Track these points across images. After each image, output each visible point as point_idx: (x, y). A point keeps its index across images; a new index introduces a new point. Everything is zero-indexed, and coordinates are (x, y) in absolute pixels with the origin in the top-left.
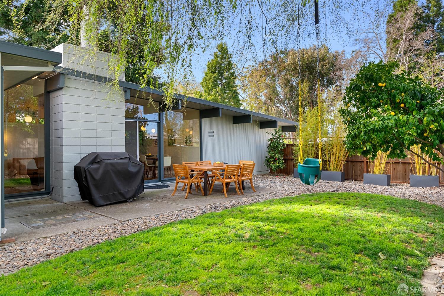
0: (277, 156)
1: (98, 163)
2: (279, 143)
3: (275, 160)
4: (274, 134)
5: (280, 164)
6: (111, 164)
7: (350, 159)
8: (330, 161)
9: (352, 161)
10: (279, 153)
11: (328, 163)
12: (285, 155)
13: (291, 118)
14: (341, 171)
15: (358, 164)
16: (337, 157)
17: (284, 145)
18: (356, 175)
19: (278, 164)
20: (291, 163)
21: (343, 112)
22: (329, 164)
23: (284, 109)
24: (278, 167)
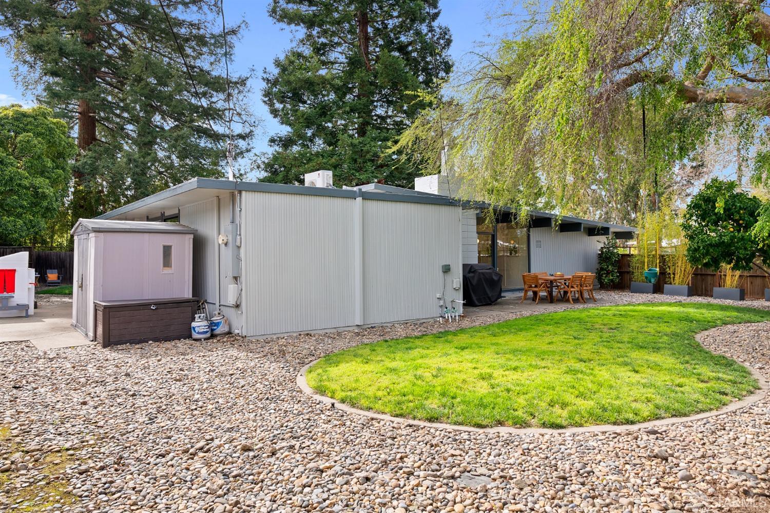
0: (610, 268)
1: (473, 272)
2: (613, 253)
3: (608, 273)
4: (606, 243)
5: (615, 277)
6: (482, 273)
7: (699, 272)
8: (674, 274)
9: (701, 275)
10: (613, 265)
11: (672, 276)
12: (620, 268)
13: (617, 208)
14: (688, 284)
15: (709, 278)
16: (683, 269)
17: (618, 254)
18: (706, 290)
19: (611, 278)
20: (627, 277)
21: (686, 227)
22: (674, 278)
23: (603, 193)
24: (612, 280)
